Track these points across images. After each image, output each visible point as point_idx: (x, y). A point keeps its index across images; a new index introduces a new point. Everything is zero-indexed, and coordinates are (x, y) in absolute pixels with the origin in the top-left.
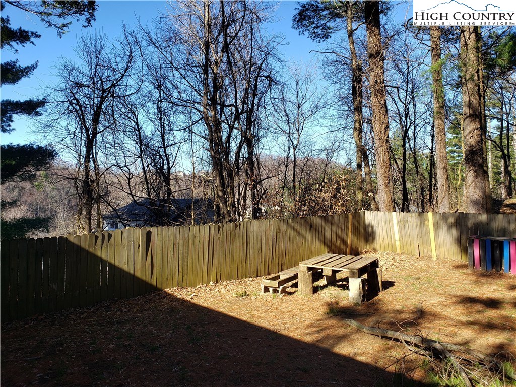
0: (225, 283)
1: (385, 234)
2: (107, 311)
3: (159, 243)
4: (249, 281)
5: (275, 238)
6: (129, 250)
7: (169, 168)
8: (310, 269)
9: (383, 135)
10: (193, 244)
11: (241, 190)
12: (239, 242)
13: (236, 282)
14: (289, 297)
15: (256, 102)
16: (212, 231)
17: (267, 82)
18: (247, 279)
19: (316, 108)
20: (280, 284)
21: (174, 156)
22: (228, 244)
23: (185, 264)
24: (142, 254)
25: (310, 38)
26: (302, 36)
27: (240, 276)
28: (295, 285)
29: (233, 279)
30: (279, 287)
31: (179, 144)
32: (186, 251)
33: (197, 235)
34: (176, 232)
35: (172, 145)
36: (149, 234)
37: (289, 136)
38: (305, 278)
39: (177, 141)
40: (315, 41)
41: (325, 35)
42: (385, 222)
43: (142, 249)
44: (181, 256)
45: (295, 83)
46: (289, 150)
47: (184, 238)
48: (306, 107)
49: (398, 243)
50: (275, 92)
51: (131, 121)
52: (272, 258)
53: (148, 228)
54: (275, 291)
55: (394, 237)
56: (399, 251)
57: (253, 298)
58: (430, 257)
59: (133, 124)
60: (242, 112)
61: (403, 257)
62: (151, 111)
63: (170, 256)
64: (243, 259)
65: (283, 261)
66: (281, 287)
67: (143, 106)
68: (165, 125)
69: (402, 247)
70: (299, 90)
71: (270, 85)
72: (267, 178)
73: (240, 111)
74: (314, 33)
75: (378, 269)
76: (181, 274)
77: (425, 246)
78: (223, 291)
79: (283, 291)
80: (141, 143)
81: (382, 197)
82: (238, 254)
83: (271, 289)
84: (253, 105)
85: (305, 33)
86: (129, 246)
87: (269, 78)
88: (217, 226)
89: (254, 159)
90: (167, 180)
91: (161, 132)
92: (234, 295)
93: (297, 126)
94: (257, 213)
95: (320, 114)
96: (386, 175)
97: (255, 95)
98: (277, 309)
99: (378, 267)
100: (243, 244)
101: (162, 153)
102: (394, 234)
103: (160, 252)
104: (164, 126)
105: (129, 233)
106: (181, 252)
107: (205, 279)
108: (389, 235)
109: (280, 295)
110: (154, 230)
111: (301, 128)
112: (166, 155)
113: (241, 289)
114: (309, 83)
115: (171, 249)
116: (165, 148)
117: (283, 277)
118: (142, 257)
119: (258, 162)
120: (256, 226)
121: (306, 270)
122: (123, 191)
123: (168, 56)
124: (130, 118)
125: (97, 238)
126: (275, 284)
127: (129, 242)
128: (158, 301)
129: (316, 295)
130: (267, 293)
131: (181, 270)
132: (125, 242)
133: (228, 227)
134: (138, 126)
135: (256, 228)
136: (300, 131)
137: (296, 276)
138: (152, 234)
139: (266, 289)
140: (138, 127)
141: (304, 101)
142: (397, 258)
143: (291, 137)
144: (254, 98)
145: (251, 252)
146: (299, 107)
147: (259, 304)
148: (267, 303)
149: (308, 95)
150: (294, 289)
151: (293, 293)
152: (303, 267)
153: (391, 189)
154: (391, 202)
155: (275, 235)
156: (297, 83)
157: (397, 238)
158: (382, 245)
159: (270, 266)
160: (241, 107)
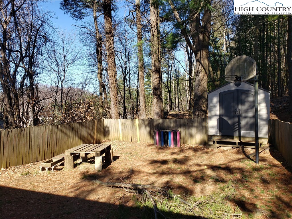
0: (13, 168)
1: (115, 131)
4: (31, 165)
5: (49, 137)
8: (72, 154)
9: (113, 78)
11: (25, 107)
12: (24, 141)
13: (21, 166)
14: (58, 172)
15: (35, 51)
16: (3, 135)
17: (43, 40)
18: (29, 164)
19: (75, 59)
20: (52, 165)
22: (16, 142)
25: (71, 17)
26: (66, 14)
27: (24, 162)
28: (63, 164)
29: (19, 165)
30: (52, 167)
37: (58, 74)
38: (69, 160)
40: (74, 19)
41: (80, 17)
42: (115, 124)
45: (62, 42)
46: (58, 82)
48: (69, 57)
49: (121, 136)
50: (48, 46)
52: (47, 150)
54: (49, 169)
55: (119, 133)
56: (121, 139)
57: (34, 175)
58: (137, 142)
60: (25, 56)
61: (124, 143)
64: (26, 152)
65: (55, 151)
66: (53, 167)
69: (123, 138)
70: (65, 47)
71: (45, 42)
72: (43, 99)
74: (74, 14)
75: (111, 150)
77: (134, 136)
78: (12, 173)
79: (55, 169)
81: (113, 111)
82: (23, 149)
83: (46, 169)
84: (33, 52)
85: (68, 13)
88: (7, 131)
89: (34, 87)
92: (20, 175)
93: (63, 68)
94: (36, 122)
95: (78, 62)
96: (115, 99)
97: (34, 46)
98: (50, 180)
100: (27, 142)
102: (119, 131)
108: (117, 131)
109: (52, 171)
111: (66, 69)
113: (25, 171)
114: (71, 44)
117: (54, 160)
119: (37, 89)
120: (36, 130)
121: (69, 155)
126: (49, 165)
129: (75, 169)
130: (44, 171)
133: (15, 131)
135: (36, 132)
136: (65, 71)
137: (63, 159)
139: (43, 169)
142: (121, 144)
143: (60, 75)
144: (34, 48)
145: (33, 147)
146: (65, 57)
147: (38, 178)
148: (44, 177)
149: (70, 50)
150: (62, 167)
151: (61, 169)
152: (67, 153)
153: (118, 107)
154: (118, 114)
155: (49, 135)
156: (63, 42)
157: (121, 133)
158: (113, 137)
159: (46, 154)
160: (25, 53)
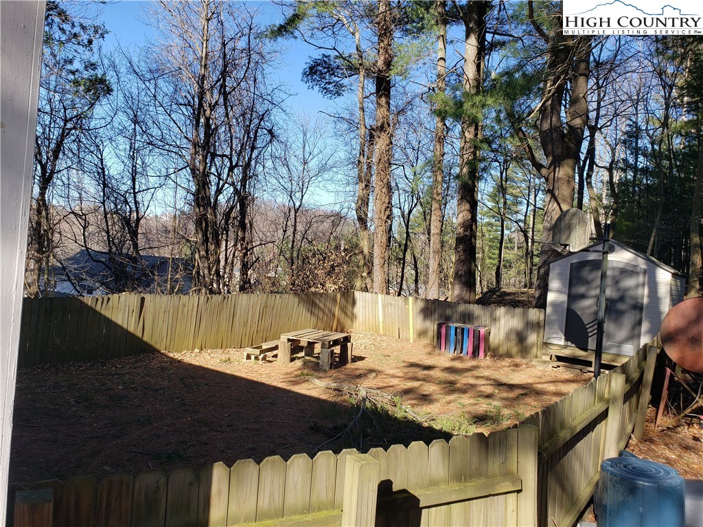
0: (209, 351)
1: (370, 315)
2: (103, 366)
3: (152, 310)
4: (232, 351)
5: (261, 312)
6: (124, 314)
7: (138, 220)
8: (289, 340)
9: (382, 215)
10: (183, 312)
11: (228, 254)
12: (226, 314)
13: (220, 351)
14: (270, 364)
15: (254, 156)
16: (201, 302)
17: (268, 138)
18: (230, 350)
19: (323, 169)
20: (261, 352)
21: (146, 204)
22: (215, 315)
23: (174, 330)
24: (135, 317)
25: (320, 93)
26: (311, 90)
27: (224, 346)
28: (276, 356)
29: (217, 348)
30: (260, 355)
31: (153, 190)
32: (175, 318)
33: (187, 305)
34: (168, 300)
35: (143, 190)
36: (143, 300)
37: (291, 196)
38: (285, 348)
39: (151, 186)
40: (326, 97)
41: (337, 92)
42: (372, 302)
43: (136, 313)
44: (170, 323)
45: (302, 135)
46: (289, 213)
47: (174, 306)
48: (313, 164)
49: (381, 325)
50: (277, 148)
51: (95, 156)
52: (257, 331)
53: (142, 295)
54: (256, 358)
55: (378, 318)
56: (381, 333)
57: (236, 364)
58: (408, 340)
59: (96, 161)
60: (237, 165)
61: (384, 338)
62: (121, 147)
63: (161, 322)
64: (228, 330)
65: (268, 335)
66: (262, 355)
67: (110, 139)
68: (138, 166)
69: (384, 329)
70: (307, 144)
71: (271, 141)
72: (260, 245)
73: (234, 164)
74: (325, 88)
75: (349, 344)
76: (169, 339)
77: (405, 329)
78: (208, 357)
79: (264, 359)
80: (105, 185)
81: (378, 275)
82: (224, 326)
83: (253, 357)
84: (250, 159)
85: (314, 87)
86: (125, 310)
87: (270, 132)
88: (206, 297)
89: (247, 221)
90: (134, 234)
91: (132, 175)
92: (218, 361)
93: (301, 184)
94: (245, 286)
95: (326, 176)
96: (382, 256)
97: (253, 148)
98: (256, 372)
99: (350, 342)
100: (230, 316)
101: (130, 199)
102: (378, 315)
103: (151, 318)
104: (135, 167)
105: (126, 299)
106: (170, 319)
107: (190, 346)
108: (374, 316)
109: (260, 362)
110: (148, 297)
111: (305, 185)
112: (136, 203)
113: (224, 357)
114: (318, 138)
115: (162, 315)
116: (135, 193)
117: (265, 347)
118: (135, 321)
119: (251, 225)
120: (244, 298)
121: (286, 341)
122: (76, 242)
123: (151, 88)
124: (92, 152)
125: (97, 300)
126: (257, 352)
127: (125, 306)
128: (148, 361)
129: (293, 363)
130: (248, 360)
131: (169, 336)
132: (122, 306)
133: (216, 298)
134: (102, 163)
135: (244, 301)
136: (304, 191)
137: (276, 348)
138: (146, 300)
139: (249, 357)
140: (102, 165)
141: (311, 156)
142: (379, 339)
143: (293, 197)
144: (252, 151)
145: (237, 325)
146: (305, 163)
147: (241, 368)
148: (248, 367)
149: (316, 151)
150: (274, 359)
151: (272, 362)
152: (284, 338)
153: (386, 270)
154: (384, 283)
155: (262, 309)
156: (305, 134)
157: (381, 320)
158: (367, 326)
159: (254, 338)
160: (236, 159)
